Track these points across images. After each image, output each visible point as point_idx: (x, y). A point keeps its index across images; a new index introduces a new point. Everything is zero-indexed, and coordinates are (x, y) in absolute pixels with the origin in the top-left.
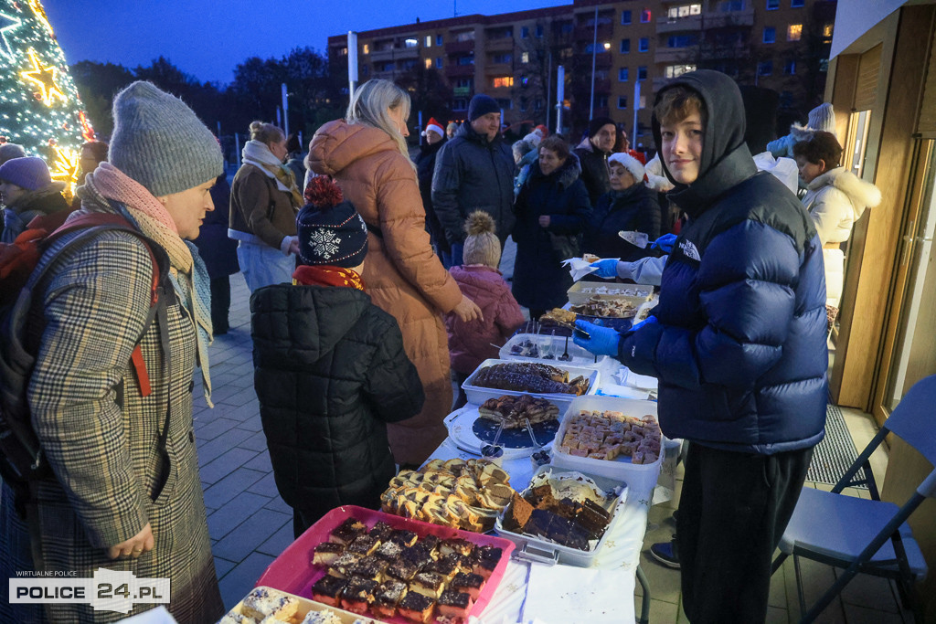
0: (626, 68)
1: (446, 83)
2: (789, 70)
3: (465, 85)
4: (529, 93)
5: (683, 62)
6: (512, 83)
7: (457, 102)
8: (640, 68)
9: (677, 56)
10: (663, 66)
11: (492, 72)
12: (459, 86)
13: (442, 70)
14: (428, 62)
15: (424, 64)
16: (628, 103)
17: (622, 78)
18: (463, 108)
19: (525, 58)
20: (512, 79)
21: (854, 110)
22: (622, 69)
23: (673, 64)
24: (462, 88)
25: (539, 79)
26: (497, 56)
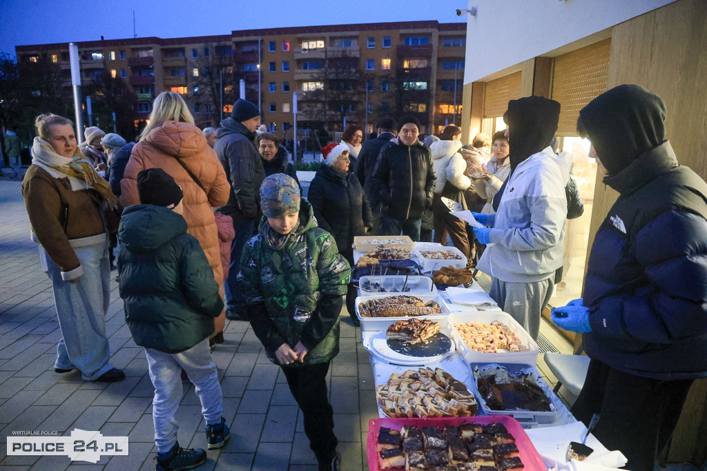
0: (274, 83)
1: (132, 90)
2: (384, 89)
3: (147, 92)
4: (202, 100)
5: (315, 80)
6: (186, 91)
7: (141, 105)
8: (284, 83)
9: (312, 76)
10: (301, 82)
11: (170, 83)
12: (142, 92)
13: (126, 79)
14: (114, 73)
15: (110, 74)
16: (277, 108)
17: (272, 90)
18: (147, 110)
19: (196, 73)
20: (186, 88)
21: (485, 117)
22: (271, 83)
23: (307, 81)
24: (144, 94)
25: (209, 89)
26: (173, 71)
